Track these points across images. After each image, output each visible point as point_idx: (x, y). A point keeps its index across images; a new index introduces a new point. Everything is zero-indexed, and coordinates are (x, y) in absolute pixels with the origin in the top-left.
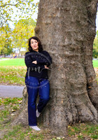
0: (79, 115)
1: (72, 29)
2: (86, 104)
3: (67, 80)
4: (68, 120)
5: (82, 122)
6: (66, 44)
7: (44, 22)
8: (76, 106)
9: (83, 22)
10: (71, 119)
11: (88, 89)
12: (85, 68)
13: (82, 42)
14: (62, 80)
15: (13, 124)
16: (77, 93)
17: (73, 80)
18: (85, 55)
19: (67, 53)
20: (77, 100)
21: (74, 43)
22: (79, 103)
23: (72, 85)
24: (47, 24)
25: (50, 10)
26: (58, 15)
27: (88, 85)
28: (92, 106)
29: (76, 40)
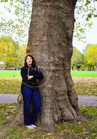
0: (63, 116)
1: (56, 49)
2: (68, 107)
3: (53, 89)
4: (54, 120)
5: (65, 121)
6: (51, 61)
7: (34, 44)
8: (60, 109)
9: (63, 44)
10: (57, 119)
11: (68, 95)
12: (66, 79)
13: (63, 59)
14: (49, 89)
15: (12, 125)
16: (61, 98)
17: (57, 89)
18: (65, 69)
19: (52, 68)
20: (61, 104)
21: (57, 60)
22: (62, 107)
23: (57, 92)
24: (36, 46)
25: (38, 35)
26: (45, 39)
27: (68, 92)
28: (72, 108)
29: (59, 58)
